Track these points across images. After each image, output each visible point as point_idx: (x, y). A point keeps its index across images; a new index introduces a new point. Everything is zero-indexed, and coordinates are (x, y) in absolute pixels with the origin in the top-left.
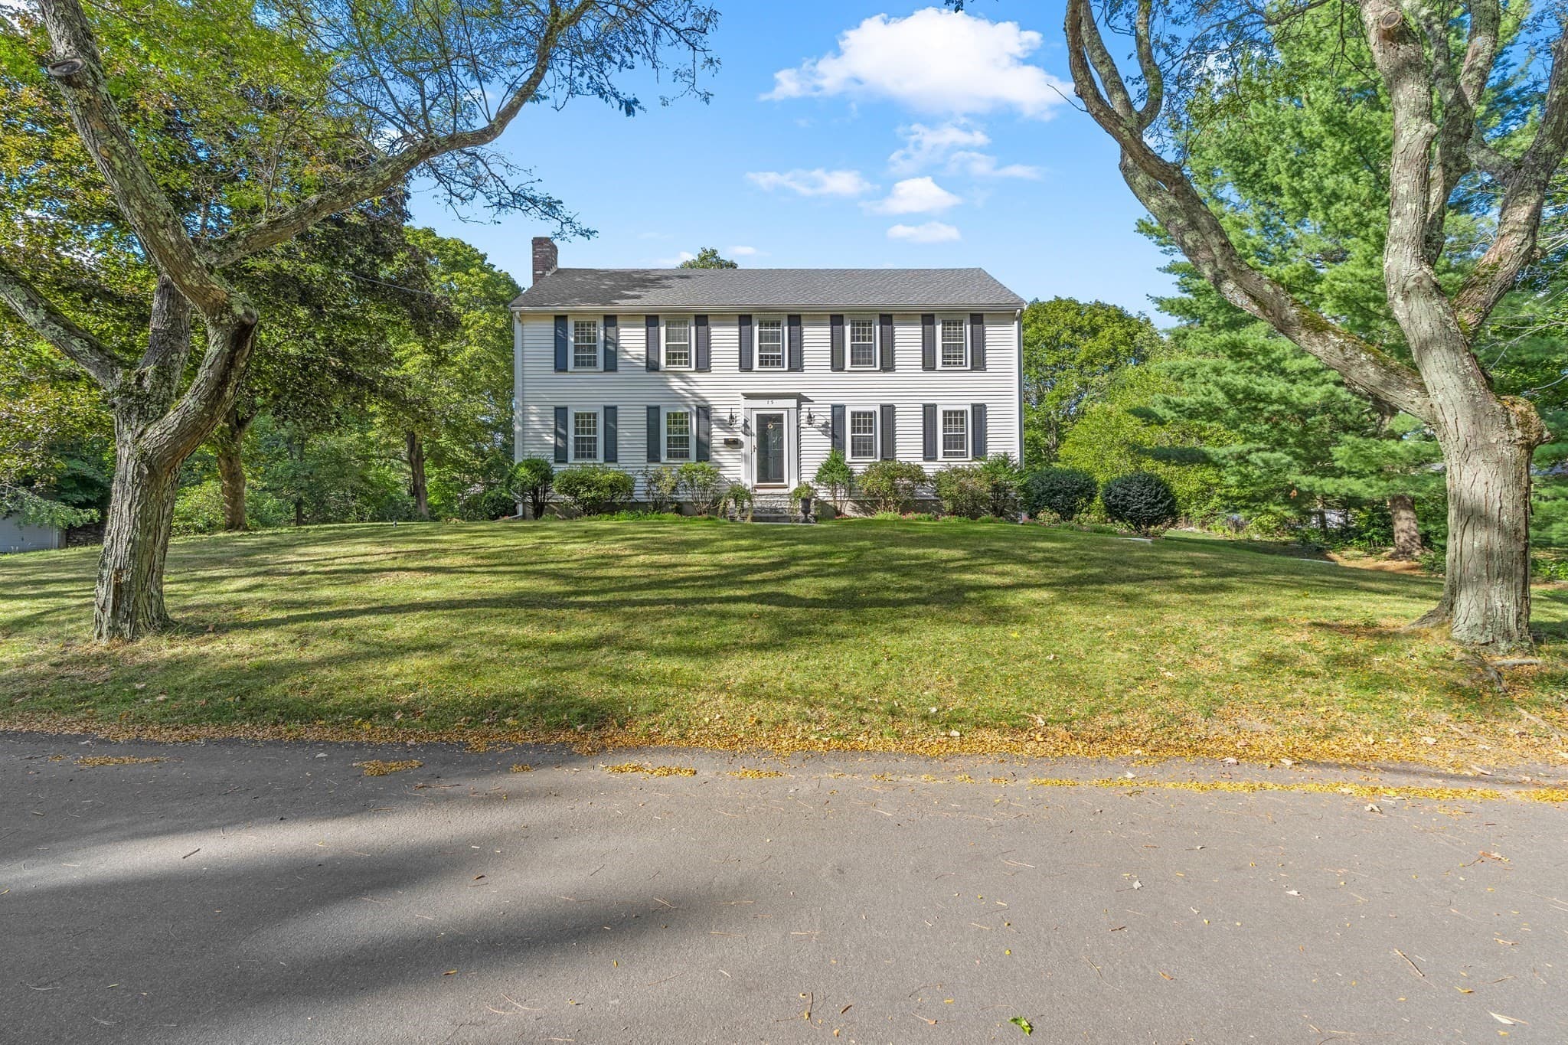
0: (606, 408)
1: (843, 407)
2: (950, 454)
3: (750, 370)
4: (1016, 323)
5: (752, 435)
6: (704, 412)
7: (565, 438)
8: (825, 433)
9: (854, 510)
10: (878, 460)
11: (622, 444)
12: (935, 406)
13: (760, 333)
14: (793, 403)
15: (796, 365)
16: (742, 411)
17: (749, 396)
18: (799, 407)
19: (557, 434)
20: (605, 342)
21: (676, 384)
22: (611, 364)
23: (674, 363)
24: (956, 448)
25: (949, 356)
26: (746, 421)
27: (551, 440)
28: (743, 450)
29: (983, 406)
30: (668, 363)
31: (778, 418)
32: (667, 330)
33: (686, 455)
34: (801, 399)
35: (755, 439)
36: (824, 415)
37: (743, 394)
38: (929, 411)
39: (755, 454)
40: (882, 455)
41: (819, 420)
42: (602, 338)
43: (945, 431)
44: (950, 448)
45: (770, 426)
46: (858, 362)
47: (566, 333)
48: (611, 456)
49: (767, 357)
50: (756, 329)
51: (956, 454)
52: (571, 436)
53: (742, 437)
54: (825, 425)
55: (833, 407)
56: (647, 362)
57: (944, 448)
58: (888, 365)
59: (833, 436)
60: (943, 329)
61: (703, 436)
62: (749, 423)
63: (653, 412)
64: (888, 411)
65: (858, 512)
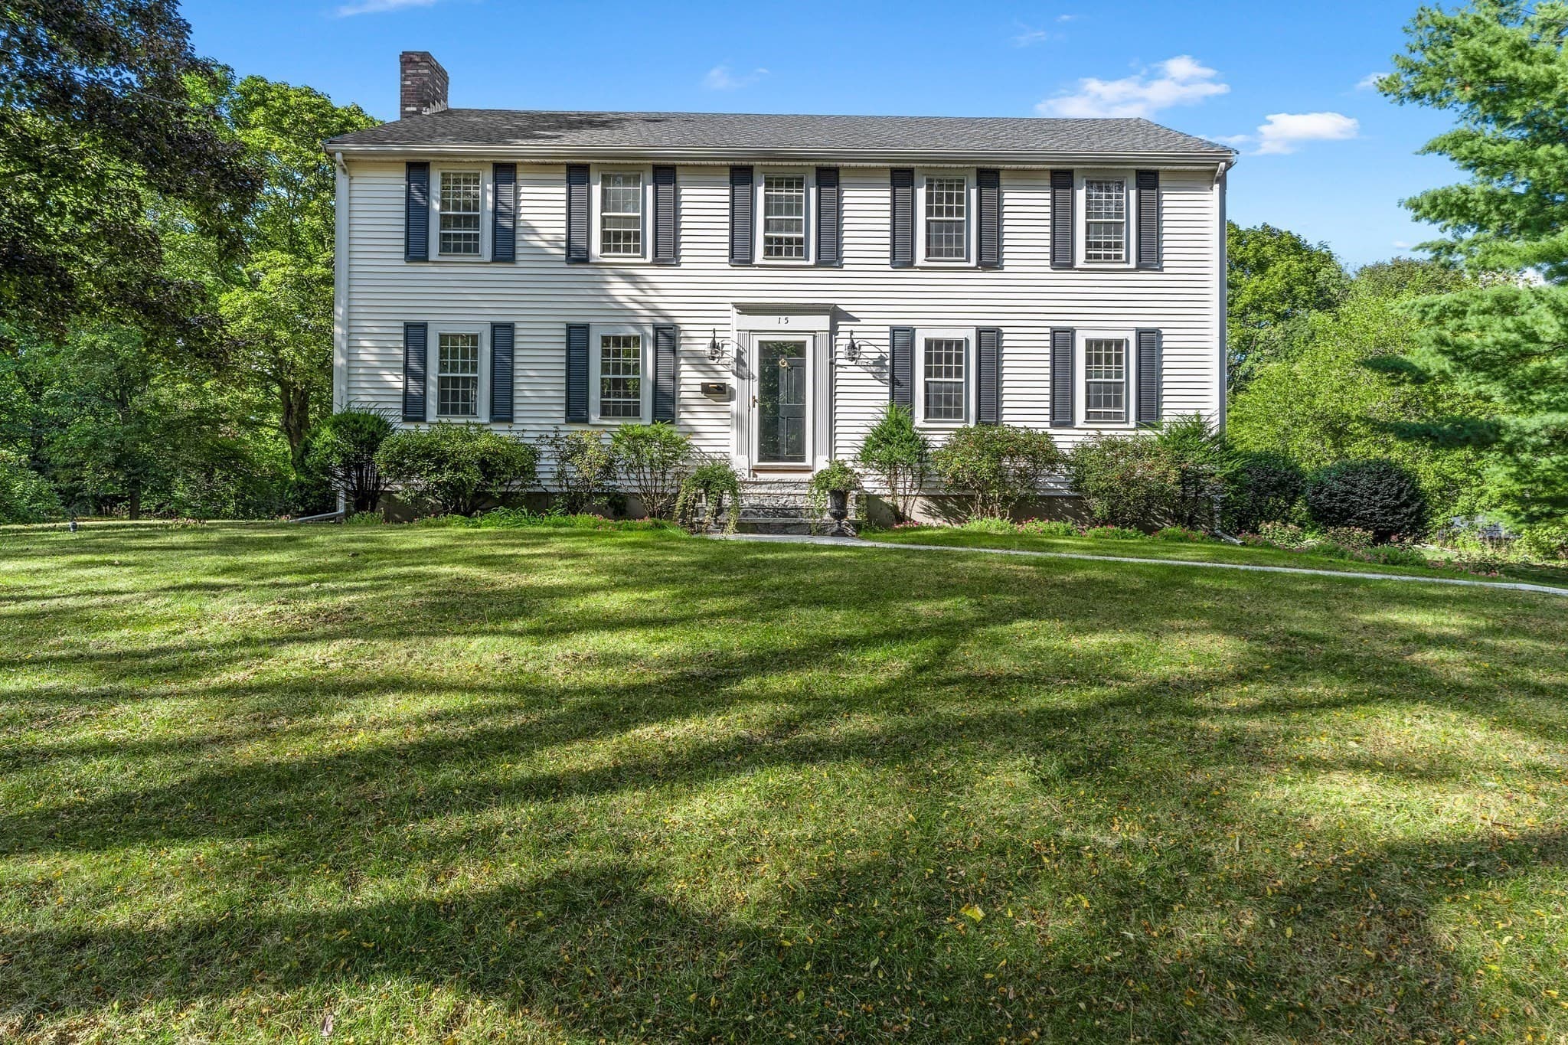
0: (495, 327)
1: (910, 331)
2: (1098, 415)
3: (748, 262)
4: (1217, 187)
5: (750, 377)
6: (667, 335)
7: (422, 378)
8: (878, 376)
9: (927, 511)
10: (972, 425)
11: (524, 391)
12: (1072, 331)
13: (767, 198)
14: (822, 322)
15: (831, 256)
16: (734, 336)
17: (745, 309)
18: (833, 331)
19: (407, 371)
20: (495, 211)
21: (620, 290)
22: (506, 249)
23: (617, 249)
24: (1107, 405)
25: (1098, 245)
26: (739, 353)
27: (396, 380)
28: (733, 406)
29: (1156, 333)
30: (605, 249)
31: (799, 349)
32: (604, 193)
33: (634, 411)
34: (837, 315)
35: (755, 385)
36: (879, 344)
37: (736, 305)
38: (1061, 341)
39: (756, 411)
40: (978, 417)
41: (869, 353)
42: (490, 206)
43: (1088, 375)
44: (1098, 405)
45: (783, 363)
46: (939, 253)
47: (426, 193)
48: (503, 410)
49: (779, 240)
50: (761, 191)
51: (1108, 415)
52: (433, 377)
53: (733, 382)
54: (879, 363)
55: (894, 330)
56: (569, 248)
57: (1088, 405)
58: (990, 259)
59: (893, 382)
60: (1088, 196)
61: (665, 382)
62: (745, 357)
63: (577, 335)
64: (990, 340)
65: (934, 516)
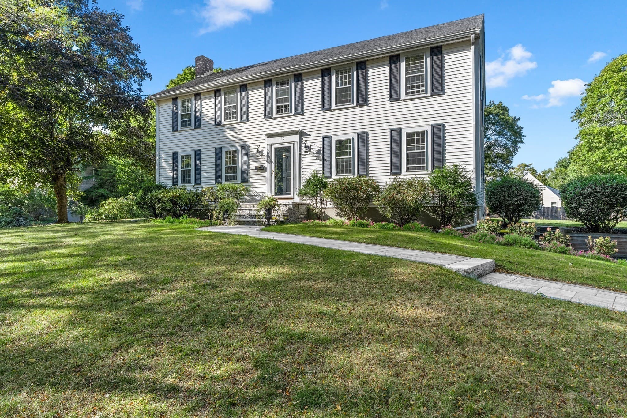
0: (196, 151)
1: (330, 137)
2: (414, 168)
3: (271, 118)
4: (473, 47)
5: (272, 162)
6: (245, 148)
7: (177, 171)
8: (318, 158)
9: (338, 215)
10: (355, 176)
11: (204, 174)
12: (400, 130)
13: (276, 90)
14: (296, 138)
15: (300, 111)
16: (266, 146)
17: (270, 136)
18: (301, 140)
19: (174, 170)
20: (195, 111)
21: (229, 133)
22: (198, 124)
23: (230, 118)
24: (419, 162)
25: (413, 87)
26: (268, 153)
27: (170, 173)
28: (266, 174)
29: (443, 126)
30: (226, 118)
31: (288, 149)
32: (225, 98)
33: (234, 178)
34: (302, 134)
35: (273, 165)
36: (316, 143)
37: (266, 135)
38: (395, 134)
39: (273, 175)
40: (358, 172)
41: (315, 149)
42: (194, 109)
43: (407, 149)
44: (414, 163)
45: (284, 155)
46: (342, 102)
47: (177, 109)
48: (198, 181)
49: (282, 106)
50: (274, 88)
51: (419, 168)
52: (180, 169)
53: (266, 164)
54: (318, 152)
55: (324, 138)
56: (215, 121)
57: (408, 164)
58: (362, 102)
59: (324, 160)
60: (406, 65)
61: (245, 167)
62: (270, 155)
63: (218, 151)
64: (363, 137)
65: (341, 217)
